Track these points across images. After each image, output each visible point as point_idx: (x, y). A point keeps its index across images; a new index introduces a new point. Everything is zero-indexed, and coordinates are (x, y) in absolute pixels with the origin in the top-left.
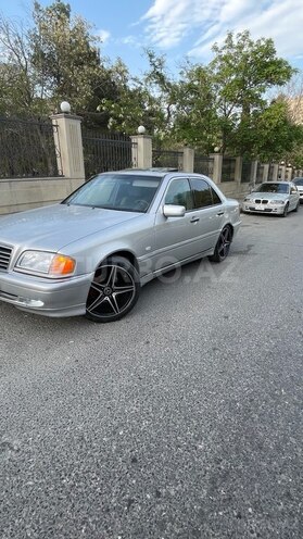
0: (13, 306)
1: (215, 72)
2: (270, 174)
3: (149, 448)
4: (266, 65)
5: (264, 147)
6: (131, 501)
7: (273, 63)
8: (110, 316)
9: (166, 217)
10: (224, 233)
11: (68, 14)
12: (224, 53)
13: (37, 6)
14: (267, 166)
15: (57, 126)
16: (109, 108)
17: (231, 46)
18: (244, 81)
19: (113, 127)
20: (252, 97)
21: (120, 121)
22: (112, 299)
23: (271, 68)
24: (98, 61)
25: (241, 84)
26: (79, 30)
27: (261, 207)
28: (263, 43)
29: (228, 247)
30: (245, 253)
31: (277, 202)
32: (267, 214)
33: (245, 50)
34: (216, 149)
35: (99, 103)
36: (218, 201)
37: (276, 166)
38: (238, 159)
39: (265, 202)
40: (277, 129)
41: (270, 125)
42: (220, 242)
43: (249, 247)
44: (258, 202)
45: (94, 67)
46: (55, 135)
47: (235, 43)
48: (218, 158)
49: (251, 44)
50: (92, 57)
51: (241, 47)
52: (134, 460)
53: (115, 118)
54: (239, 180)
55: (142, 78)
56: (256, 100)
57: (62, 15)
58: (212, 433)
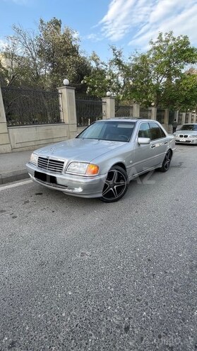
0: (62, 192)
1: (151, 56)
2: (187, 119)
3: (155, 256)
4: (184, 52)
5: (183, 102)
6: (154, 275)
7: (188, 50)
8: (113, 199)
9: (139, 144)
10: (167, 154)
11: (60, 26)
12: (157, 45)
13: (42, 22)
14: (184, 114)
15: (61, 94)
16: (88, 81)
17: (161, 41)
18: (170, 62)
19: (90, 92)
20: (175, 72)
21: (94, 89)
22: (114, 189)
23: (187, 53)
24: (78, 53)
25: (168, 63)
26: (67, 35)
27: (183, 140)
28: (181, 38)
29: (169, 162)
30: (179, 166)
31: (194, 136)
32: (188, 144)
33: (170, 43)
34: (153, 104)
35: (83, 79)
36: (164, 136)
37: (190, 114)
38: (166, 110)
39: (186, 136)
40: (192, 91)
41: (188, 88)
42: (165, 159)
43: (181, 163)
44: (181, 136)
45: (76, 56)
46: (60, 98)
47: (164, 39)
48: (154, 110)
49: (174, 39)
50: (74, 51)
51: (168, 41)
52: (149, 260)
53: (90, 87)
54: (167, 123)
55: (107, 62)
56: (177, 73)
57: (58, 27)
58: (185, 250)
